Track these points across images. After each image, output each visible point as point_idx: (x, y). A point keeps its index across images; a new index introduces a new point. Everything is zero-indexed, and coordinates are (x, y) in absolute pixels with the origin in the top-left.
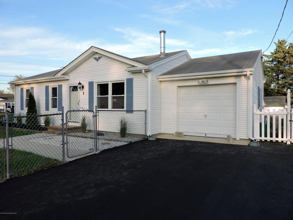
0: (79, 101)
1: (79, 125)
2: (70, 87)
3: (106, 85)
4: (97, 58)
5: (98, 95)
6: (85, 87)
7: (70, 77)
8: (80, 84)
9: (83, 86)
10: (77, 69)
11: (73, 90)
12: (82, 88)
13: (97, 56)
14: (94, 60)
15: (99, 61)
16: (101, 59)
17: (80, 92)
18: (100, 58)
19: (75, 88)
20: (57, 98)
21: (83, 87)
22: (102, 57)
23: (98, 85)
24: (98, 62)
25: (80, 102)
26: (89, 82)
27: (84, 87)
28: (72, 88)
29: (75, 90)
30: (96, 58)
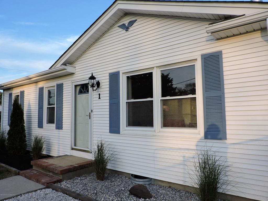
0: (90, 111)
1: (91, 157)
2: (76, 86)
3: (148, 77)
4: (127, 25)
5: (128, 99)
6: (103, 84)
7: (76, 68)
8: (92, 78)
9: (98, 81)
10: (87, 52)
11: (81, 92)
12: (96, 87)
13: (126, 21)
14: (121, 30)
15: (131, 29)
16: (135, 24)
17: (93, 94)
18: (131, 23)
19: (83, 89)
20: (55, 106)
21: (98, 84)
22: (136, 20)
23: (128, 77)
24: (128, 33)
25: (92, 114)
26: (110, 74)
27: (101, 85)
28: (78, 88)
29: (85, 92)
30: (124, 25)
